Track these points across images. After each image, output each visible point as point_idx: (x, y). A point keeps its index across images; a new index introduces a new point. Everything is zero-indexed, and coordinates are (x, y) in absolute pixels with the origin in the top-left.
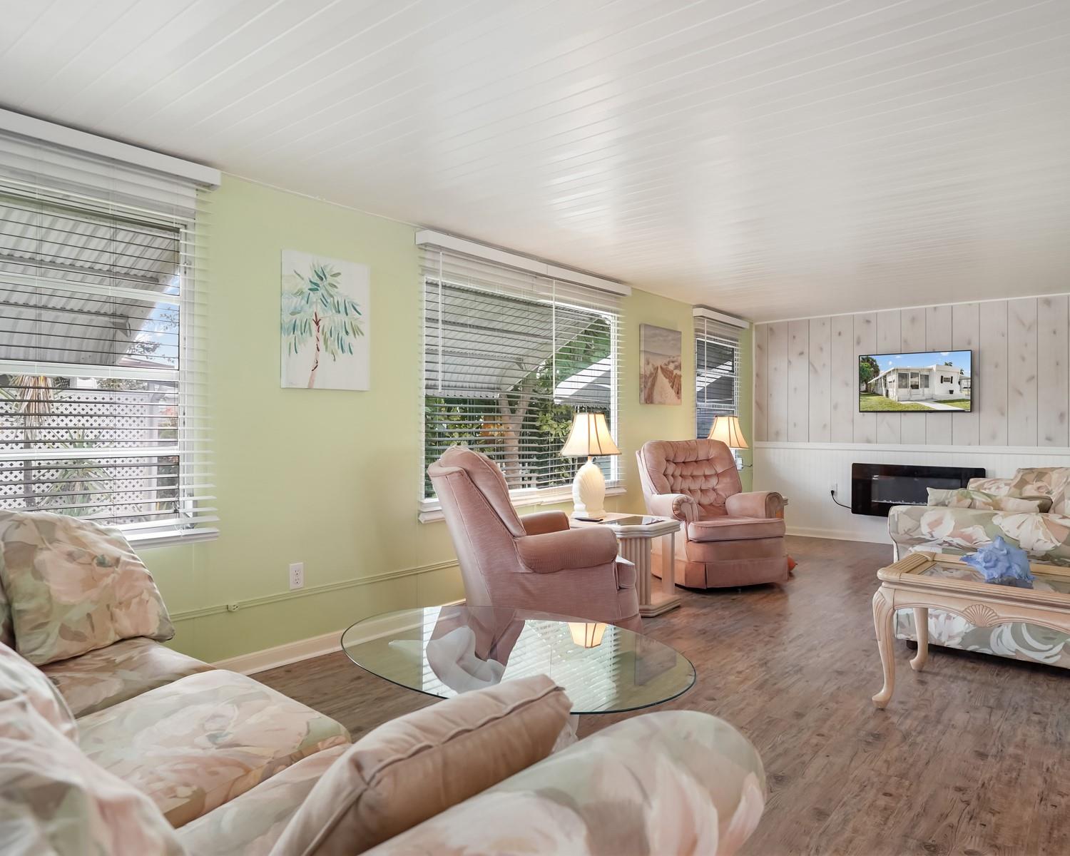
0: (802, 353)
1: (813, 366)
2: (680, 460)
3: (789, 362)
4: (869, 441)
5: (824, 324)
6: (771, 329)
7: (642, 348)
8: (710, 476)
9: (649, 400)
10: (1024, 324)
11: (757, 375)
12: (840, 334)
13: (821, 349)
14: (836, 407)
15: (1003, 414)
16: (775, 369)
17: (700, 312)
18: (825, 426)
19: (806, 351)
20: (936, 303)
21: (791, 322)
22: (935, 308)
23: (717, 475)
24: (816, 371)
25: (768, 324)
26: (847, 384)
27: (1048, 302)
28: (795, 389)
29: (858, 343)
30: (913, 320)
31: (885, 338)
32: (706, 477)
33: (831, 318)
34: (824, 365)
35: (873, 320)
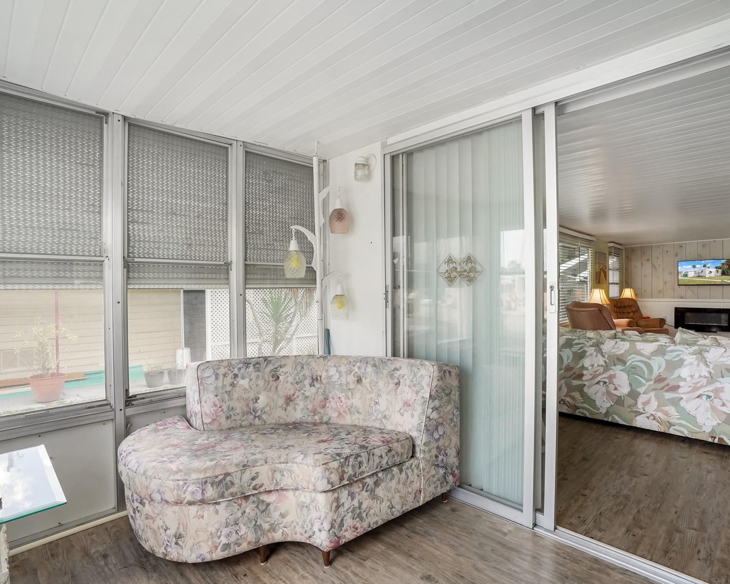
0: (648, 260)
1: (654, 265)
2: (618, 306)
3: (642, 264)
4: (682, 298)
5: (659, 247)
7: (597, 261)
8: (630, 312)
9: (599, 282)
11: (626, 269)
12: (667, 252)
13: (658, 258)
14: (665, 283)
16: (635, 267)
17: (611, 245)
18: (660, 292)
19: (650, 259)
20: (715, 239)
21: (643, 246)
22: (714, 241)
23: (633, 312)
24: (655, 268)
28: (645, 276)
29: (677, 255)
30: (704, 246)
31: (690, 253)
32: (629, 313)
33: (663, 245)
34: (659, 265)
35: (684, 246)
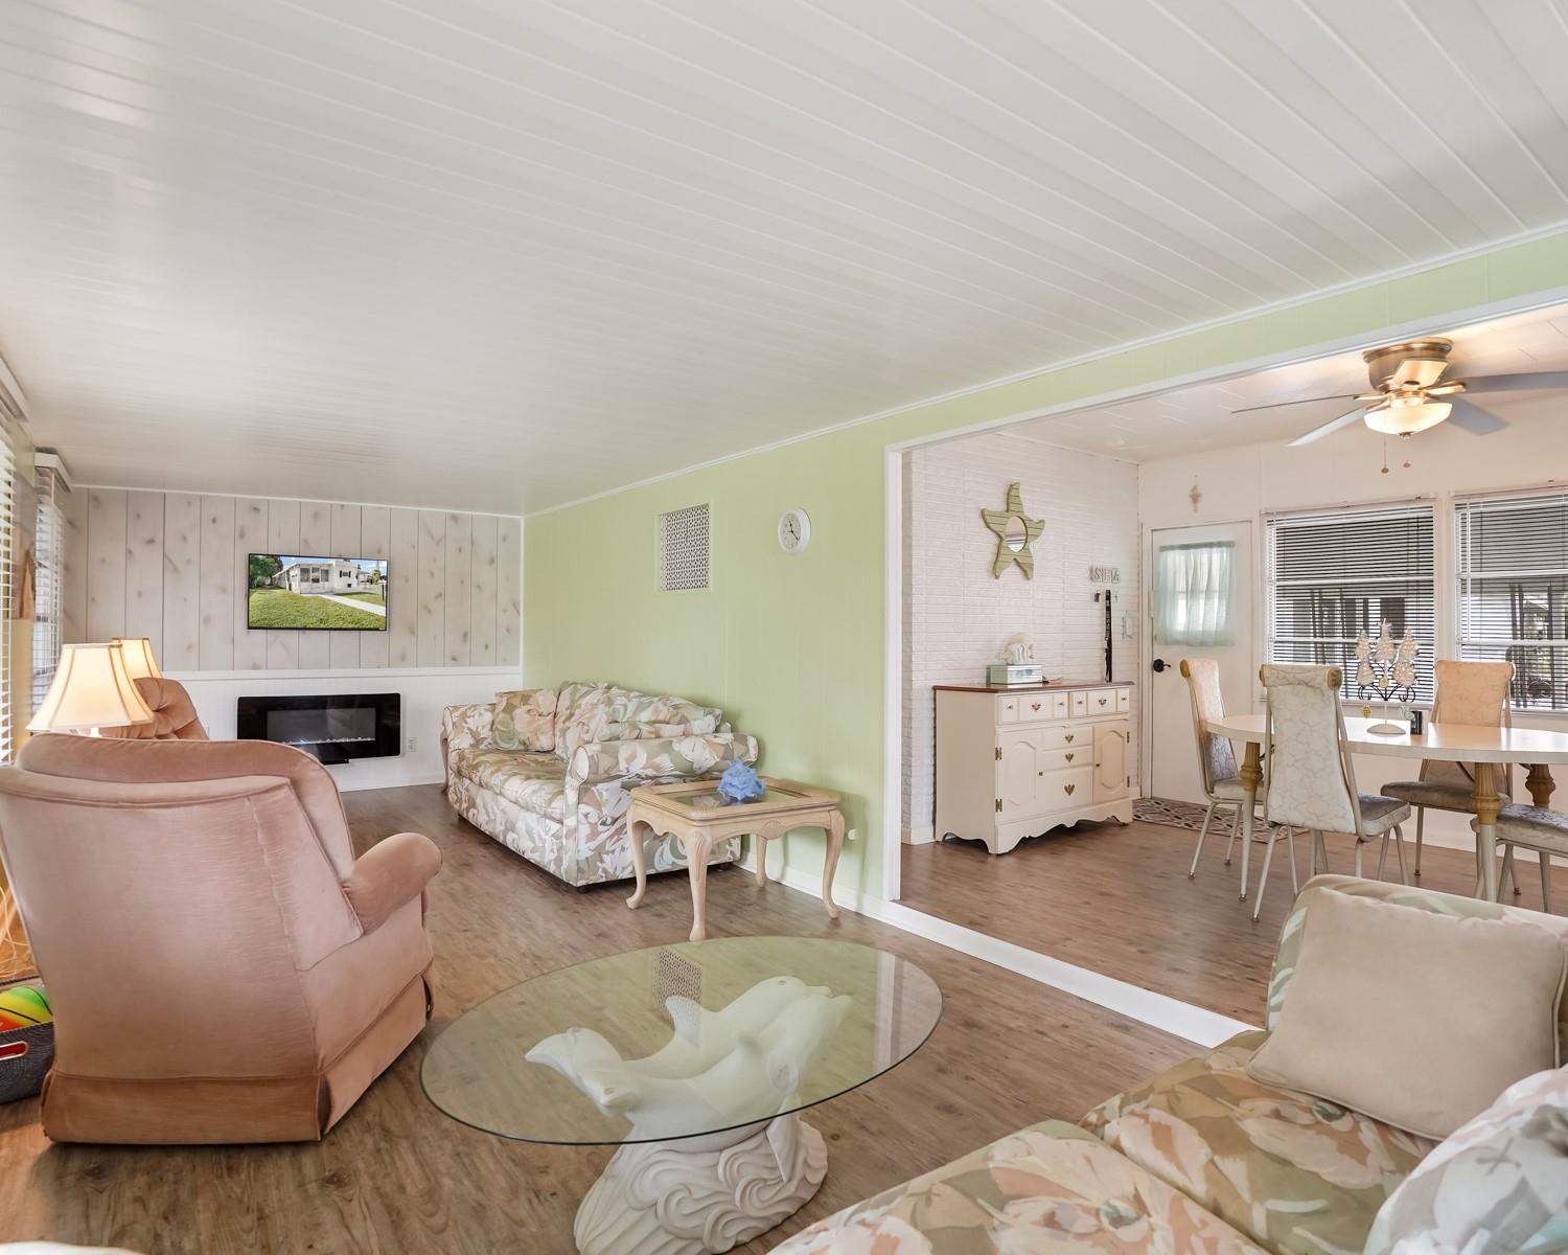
0: (151, 541)
1: (170, 561)
3: (129, 552)
4: (255, 667)
5: (189, 503)
6: (95, 499)
10: (432, 537)
12: (214, 521)
13: (184, 538)
14: (207, 621)
15: (412, 633)
18: (189, 647)
19: (159, 539)
20: (344, 500)
21: (132, 491)
22: (342, 506)
24: (176, 570)
25: (88, 489)
26: (225, 590)
27: (455, 518)
29: (242, 536)
30: (316, 516)
33: (201, 497)
34: (188, 562)
35: (264, 509)
